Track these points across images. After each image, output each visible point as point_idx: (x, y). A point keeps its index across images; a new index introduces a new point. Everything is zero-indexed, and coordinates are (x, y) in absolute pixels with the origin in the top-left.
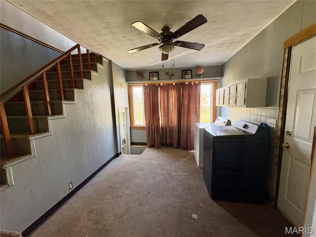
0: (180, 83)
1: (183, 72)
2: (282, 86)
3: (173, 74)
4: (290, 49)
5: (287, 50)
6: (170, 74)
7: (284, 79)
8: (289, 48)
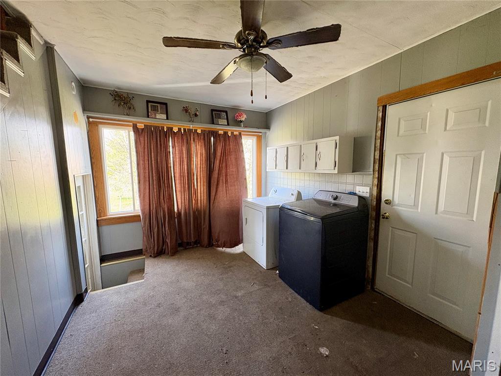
0: (209, 131)
1: (214, 113)
2: (377, 148)
3: (198, 113)
4: (385, 108)
5: (381, 108)
6: (192, 112)
7: (378, 141)
8: (383, 106)
